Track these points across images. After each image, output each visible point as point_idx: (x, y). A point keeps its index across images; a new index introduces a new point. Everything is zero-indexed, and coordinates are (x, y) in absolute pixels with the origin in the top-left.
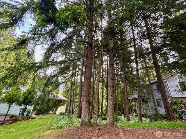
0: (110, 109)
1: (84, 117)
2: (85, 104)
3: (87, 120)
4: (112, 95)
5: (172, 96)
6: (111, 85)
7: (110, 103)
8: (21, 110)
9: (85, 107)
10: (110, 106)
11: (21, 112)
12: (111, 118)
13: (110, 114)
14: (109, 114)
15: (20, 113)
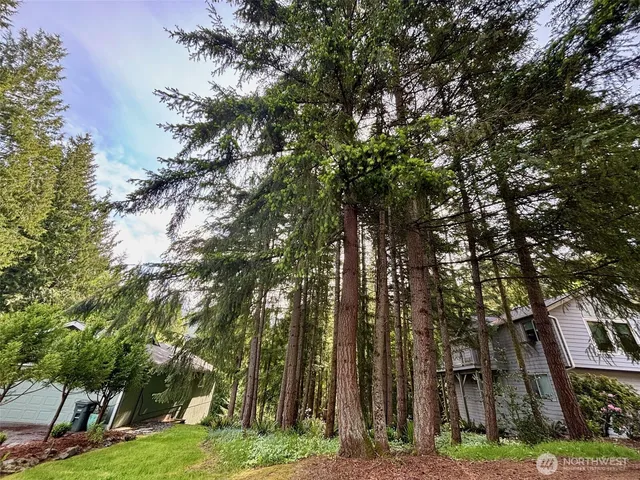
0: (423, 401)
1: (349, 425)
2: (348, 387)
3: (360, 436)
4: (426, 360)
5: (574, 366)
6: (422, 330)
7: (423, 382)
8: (80, 408)
9: (349, 396)
10: (422, 393)
11: (77, 415)
12: (428, 428)
13: (425, 418)
14: (421, 416)
15: (74, 420)
